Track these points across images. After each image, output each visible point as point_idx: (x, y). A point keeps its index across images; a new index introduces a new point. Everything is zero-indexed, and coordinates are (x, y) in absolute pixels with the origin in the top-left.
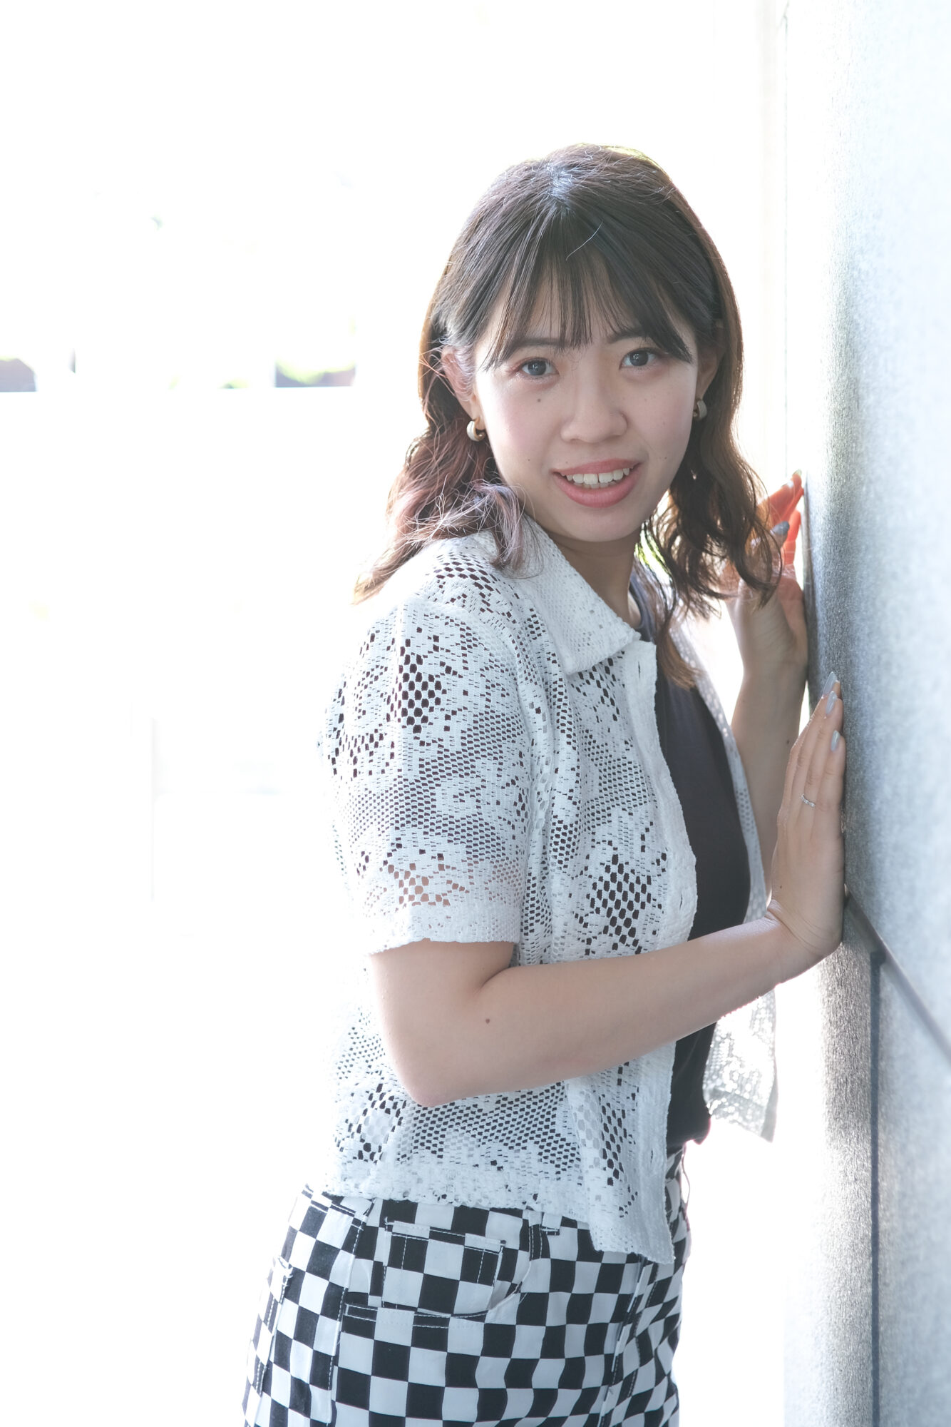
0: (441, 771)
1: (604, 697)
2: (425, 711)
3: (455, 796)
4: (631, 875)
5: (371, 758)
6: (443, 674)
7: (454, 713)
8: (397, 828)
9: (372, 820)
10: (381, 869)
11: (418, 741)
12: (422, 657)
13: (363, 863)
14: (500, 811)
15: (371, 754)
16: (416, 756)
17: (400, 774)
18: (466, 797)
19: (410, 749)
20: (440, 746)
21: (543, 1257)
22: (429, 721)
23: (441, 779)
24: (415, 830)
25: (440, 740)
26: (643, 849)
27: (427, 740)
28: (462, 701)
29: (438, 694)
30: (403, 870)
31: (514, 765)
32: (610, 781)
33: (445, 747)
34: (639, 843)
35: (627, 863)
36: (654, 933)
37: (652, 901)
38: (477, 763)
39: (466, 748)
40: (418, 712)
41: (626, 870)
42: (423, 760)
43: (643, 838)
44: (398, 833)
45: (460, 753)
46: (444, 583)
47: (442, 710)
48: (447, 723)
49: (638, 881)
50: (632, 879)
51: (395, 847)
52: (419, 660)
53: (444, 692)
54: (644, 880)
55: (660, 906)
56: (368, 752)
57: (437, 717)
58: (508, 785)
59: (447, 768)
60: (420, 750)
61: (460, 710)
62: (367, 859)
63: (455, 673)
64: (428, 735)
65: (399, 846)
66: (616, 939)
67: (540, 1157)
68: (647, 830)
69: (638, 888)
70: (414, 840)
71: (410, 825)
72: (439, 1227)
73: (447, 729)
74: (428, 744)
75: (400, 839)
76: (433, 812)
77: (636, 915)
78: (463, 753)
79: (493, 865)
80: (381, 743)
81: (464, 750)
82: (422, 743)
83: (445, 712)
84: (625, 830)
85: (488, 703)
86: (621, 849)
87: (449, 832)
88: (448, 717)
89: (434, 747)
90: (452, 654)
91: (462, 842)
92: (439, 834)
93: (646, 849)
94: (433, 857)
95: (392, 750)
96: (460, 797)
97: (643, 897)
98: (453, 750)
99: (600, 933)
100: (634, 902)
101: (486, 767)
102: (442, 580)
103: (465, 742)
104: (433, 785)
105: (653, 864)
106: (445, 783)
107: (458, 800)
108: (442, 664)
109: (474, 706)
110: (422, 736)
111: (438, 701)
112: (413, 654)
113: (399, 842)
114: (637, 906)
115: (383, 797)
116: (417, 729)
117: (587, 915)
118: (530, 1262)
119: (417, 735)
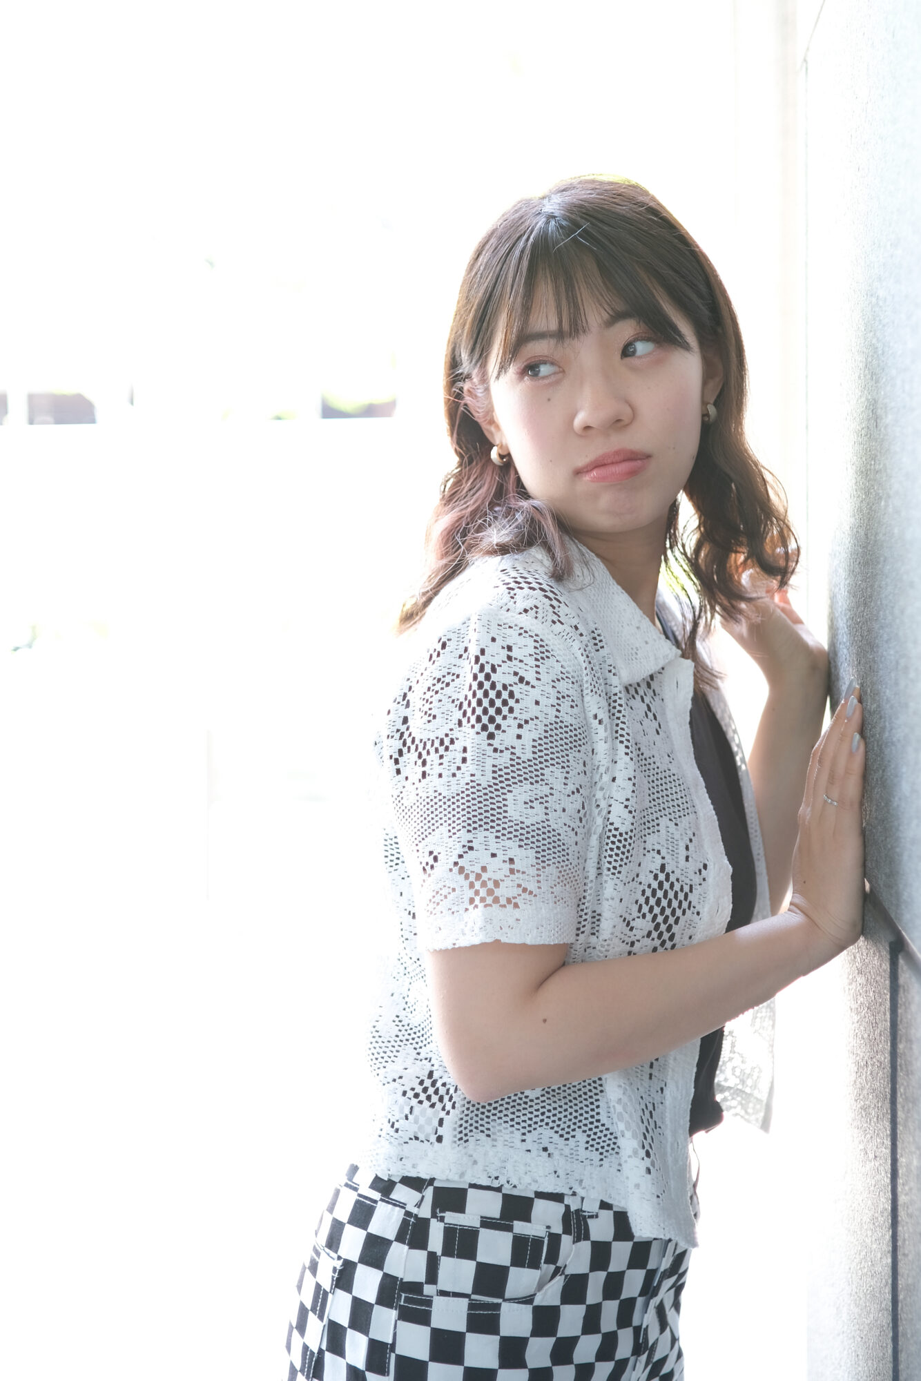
0: (513, 777)
1: (648, 712)
2: (499, 719)
3: (526, 803)
4: (676, 883)
5: (441, 761)
6: (516, 684)
7: (526, 722)
8: (469, 831)
9: (442, 821)
10: (451, 870)
11: (492, 748)
12: (496, 666)
13: (431, 861)
14: (565, 818)
15: (441, 757)
16: (489, 762)
17: (473, 778)
18: (535, 804)
19: (483, 755)
20: (512, 753)
21: (584, 1240)
22: (503, 728)
23: (513, 786)
24: (487, 833)
25: (513, 747)
26: (687, 858)
27: (500, 748)
28: (534, 711)
29: (511, 702)
30: (474, 872)
31: (579, 774)
32: (658, 792)
33: (517, 755)
34: (683, 853)
35: (673, 872)
36: (690, 938)
37: (692, 908)
38: (546, 771)
39: (536, 756)
40: (492, 720)
41: (672, 878)
42: (496, 766)
43: (687, 848)
44: (470, 836)
45: (531, 761)
46: (515, 594)
47: (515, 718)
48: (520, 731)
49: (682, 890)
50: (677, 887)
51: (466, 849)
52: (494, 669)
53: (517, 701)
54: (686, 889)
55: (698, 913)
56: (438, 755)
57: (509, 725)
58: (573, 793)
59: (519, 775)
60: (493, 757)
61: (532, 719)
62: (436, 859)
63: (528, 683)
64: (501, 742)
65: (471, 848)
66: (657, 943)
67: (587, 1145)
68: (691, 841)
69: (681, 896)
70: (486, 843)
71: (482, 829)
72: (488, 1216)
73: (519, 737)
74: (502, 751)
75: (471, 841)
76: (504, 817)
77: (677, 922)
78: (534, 761)
79: (559, 870)
80: (451, 747)
81: (534, 758)
82: (495, 750)
83: (518, 721)
84: (671, 840)
85: (558, 714)
86: (668, 858)
87: (520, 837)
88: (520, 726)
89: (507, 754)
90: (525, 664)
91: (531, 848)
92: (511, 839)
93: (690, 859)
94: (504, 861)
95: (465, 755)
96: (530, 804)
97: (685, 905)
98: (524, 758)
99: (643, 937)
100: (677, 909)
101: (554, 775)
102: (512, 592)
103: (536, 750)
104: (505, 791)
105: (696, 873)
106: (517, 790)
107: (528, 806)
108: (516, 674)
109: (544, 715)
110: (496, 743)
111: (511, 710)
112: (487, 663)
113: (470, 844)
114: (679, 913)
115: (455, 800)
116: (491, 736)
117: (634, 919)
118: (574, 1246)
119: (491, 741)
